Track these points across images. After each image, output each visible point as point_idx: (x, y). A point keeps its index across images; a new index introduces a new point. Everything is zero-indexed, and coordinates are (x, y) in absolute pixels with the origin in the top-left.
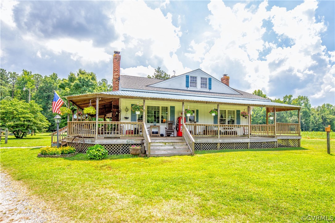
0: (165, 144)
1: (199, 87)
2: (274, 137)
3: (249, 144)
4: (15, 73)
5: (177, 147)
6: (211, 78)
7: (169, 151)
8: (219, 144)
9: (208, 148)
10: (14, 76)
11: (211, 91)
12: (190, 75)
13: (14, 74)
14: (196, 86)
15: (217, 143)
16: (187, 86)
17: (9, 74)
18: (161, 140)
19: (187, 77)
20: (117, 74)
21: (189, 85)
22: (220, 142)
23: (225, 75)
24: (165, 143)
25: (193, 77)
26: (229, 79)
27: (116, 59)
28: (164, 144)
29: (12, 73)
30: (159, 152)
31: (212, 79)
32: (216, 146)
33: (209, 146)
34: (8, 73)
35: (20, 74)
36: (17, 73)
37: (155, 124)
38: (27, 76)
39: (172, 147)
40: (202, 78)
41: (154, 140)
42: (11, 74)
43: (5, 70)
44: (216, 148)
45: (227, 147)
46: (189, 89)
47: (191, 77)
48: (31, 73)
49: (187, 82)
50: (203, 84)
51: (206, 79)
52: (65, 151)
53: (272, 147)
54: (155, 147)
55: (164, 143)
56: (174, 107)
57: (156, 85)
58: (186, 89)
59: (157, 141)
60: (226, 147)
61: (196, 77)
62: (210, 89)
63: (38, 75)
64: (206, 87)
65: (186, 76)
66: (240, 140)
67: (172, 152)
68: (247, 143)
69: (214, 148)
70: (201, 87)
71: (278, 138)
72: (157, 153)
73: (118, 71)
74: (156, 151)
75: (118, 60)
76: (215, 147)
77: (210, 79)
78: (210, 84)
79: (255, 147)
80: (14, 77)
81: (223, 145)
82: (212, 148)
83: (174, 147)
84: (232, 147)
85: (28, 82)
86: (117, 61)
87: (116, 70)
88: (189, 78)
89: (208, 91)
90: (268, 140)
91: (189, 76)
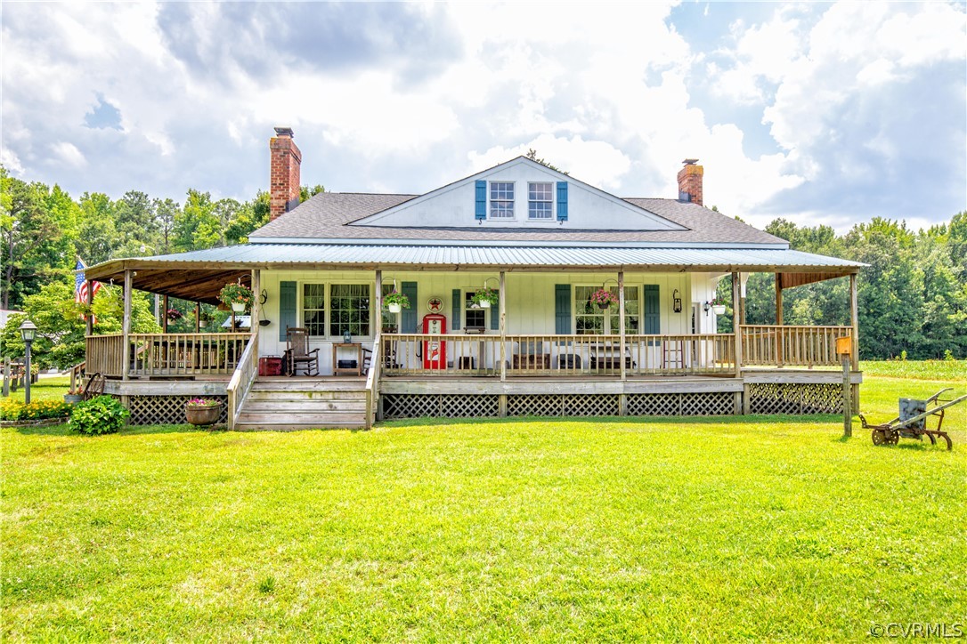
0: (311, 396)
1: (521, 215)
2: (734, 376)
3: (623, 401)
4: (171, 201)
5: (339, 406)
6: (566, 183)
7: (304, 416)
8: (503, 401)
9: (464, 411)
10: (167, 208)
11: (565, 225)
12: (489, 179)
13: (167, 204)
14: (511, 214)
15: (498, 396)
16: (480, 216)
17: (157, 206)
18: (304, 386)
19: (480, 186)
20: (280, 193)
21: (485, 211)
22: (506, 393)
23: (690, 162)
24: (311, 393)
25: (502, 185)
26: (701, 176)
27: (278, 150)
28: (308, 398)
29: (164, 201)
30: (275, 419)
31: (569, 185)
32: (495, 403)
33: (468, 403)
34: (152, 202)
35: (182, 202)
36: (174, 202)
37: (347, 337)
38: (197, 208)
39: (324, 406)
40: (531, 186)
41: (286, 386)
42: (160, 203)
43: (145, 194)
44: (495, 412)
45: (535, 410)
46: (485, 224)
47: (494, 185)
48: (209, 197)
49: (480, 202)
50: (538, 206)
51: (549, 186)
52: (29, 412)
53: (726, 413)
54: (272, 404)
55: (307, 394)
56: (416, 283)
57: (376, 221)
58: (476, 223)
59: (294, 387)
60: (532, 409)
61: (511, 186)
62: (563, 217)
63: (229, 201)
64: (549, 215)
65: (477, 182)
66: (583, 384)
67: (316, 419)
68: (617, 397)
69: (487, 411)
70: (532, 215)
71: (748, 380)
72: (269, 419)
73: (283, 184)
74: (267, 416)
75: (285, 153)
76: (491, 407)
77: (562, 188)
78: (563, 203)
79: (651, 410)
80: (167, 213)
81: (520, 402)
82: (479, 411)
83: (331, 406)
84: (555, 409)
85: (201, 225)
86: (281, 156)
87: (279, 182)
88: (485, 188)
89: (557, 225)
90: (701, 386)
91: (485, 182)
